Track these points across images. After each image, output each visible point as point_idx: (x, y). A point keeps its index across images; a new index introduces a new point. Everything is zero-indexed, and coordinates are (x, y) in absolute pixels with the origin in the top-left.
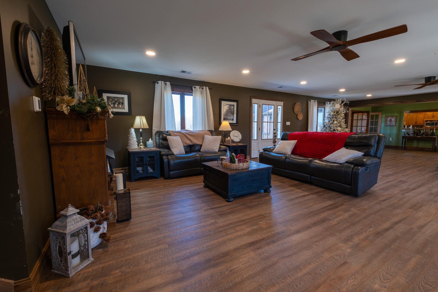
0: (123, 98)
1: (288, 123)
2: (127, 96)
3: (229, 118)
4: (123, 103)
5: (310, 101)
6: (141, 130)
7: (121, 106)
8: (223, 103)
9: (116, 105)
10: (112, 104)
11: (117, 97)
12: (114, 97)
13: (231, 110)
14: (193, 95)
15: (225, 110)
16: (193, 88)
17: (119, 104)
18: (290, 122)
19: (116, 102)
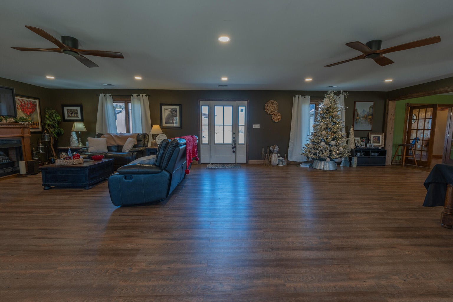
0: (77, 109)
1: (256, 126)
2: (79, 107)
3: (172, 122)
4: (77, 113)
5: (295, 97)
6: (79, 133)
7: (76, 115)
8: (164, 107)
9: (73, 115)
10: (70, 114)
11: (73, 109)
12: (71, 109)
13: (173, 114)
14: (132, 102)
15: (166, 115)
16: (131, 96)
17: (75, 113)
18: (259, 125)
19: (73, 112)
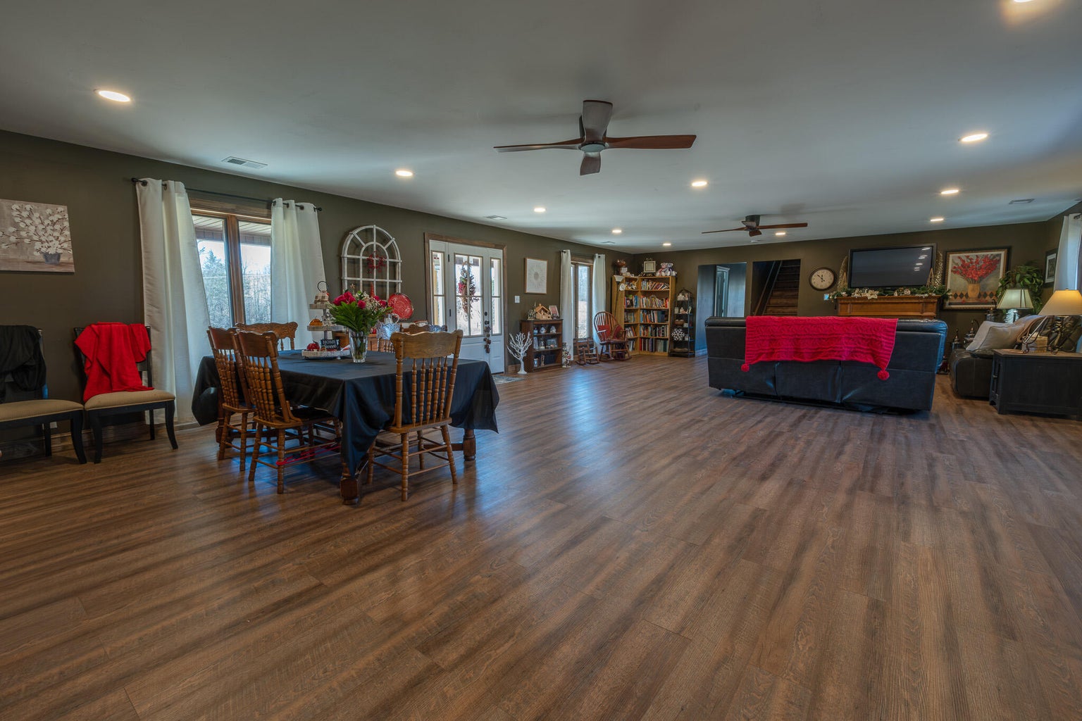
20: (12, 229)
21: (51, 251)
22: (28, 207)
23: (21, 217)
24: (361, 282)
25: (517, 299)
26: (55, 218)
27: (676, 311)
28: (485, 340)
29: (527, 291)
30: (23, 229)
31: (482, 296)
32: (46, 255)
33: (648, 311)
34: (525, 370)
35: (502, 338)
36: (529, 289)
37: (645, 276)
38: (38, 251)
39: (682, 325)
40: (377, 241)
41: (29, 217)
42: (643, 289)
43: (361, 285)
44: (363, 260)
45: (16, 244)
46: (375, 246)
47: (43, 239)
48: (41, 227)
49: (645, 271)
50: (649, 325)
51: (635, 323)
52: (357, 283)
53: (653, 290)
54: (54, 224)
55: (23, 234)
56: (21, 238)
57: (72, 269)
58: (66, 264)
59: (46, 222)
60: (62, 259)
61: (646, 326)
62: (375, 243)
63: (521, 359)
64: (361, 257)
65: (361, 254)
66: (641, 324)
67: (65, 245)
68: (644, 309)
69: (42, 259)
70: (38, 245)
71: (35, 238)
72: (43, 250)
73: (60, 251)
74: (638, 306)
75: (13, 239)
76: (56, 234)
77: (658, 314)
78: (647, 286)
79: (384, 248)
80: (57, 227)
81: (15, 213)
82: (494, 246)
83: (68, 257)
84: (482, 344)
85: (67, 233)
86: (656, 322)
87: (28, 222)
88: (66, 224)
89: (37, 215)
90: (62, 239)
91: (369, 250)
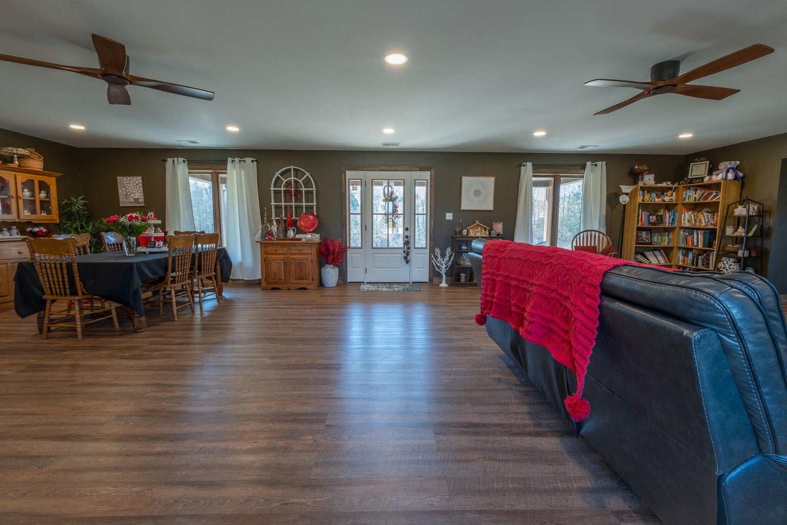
20: (124, 189)
21: (136, 197)
22: (129, 179)
23: (127, 183)
24: (283, 206)
25: (449, 216)
26: (137, 183)
27: (729, 231)
28: (404, 252)
29: (463, 208)
30: (127, 189)
31: (404, 214)
32: (134, 199)
33: (691, 230)
34: (447, 283)
35: (427, 251)
36: (465, 206)
37: (691, 182)
38: (132, 197)
39: (736, 253)
40: (294, 177)
41: (129, 183)
42: (687, 201)
43: (283, 208)
44: (284, 191)
45: (126, 195)
46: (293, 180)
47: (134, 192)
48: (133, 187)
49: (689, 177)
50: (691, 250)
51: (670, 245)
52: (280, 207)
53: (702, 201)
54: (137, 185)
55: (128, 191)
56: (127, 192)
57: (143, 205)
58: (141, 203)
59: (135, 184)
60: (140, 200)
61: (687, 250)
62: (292, 178)
63: (443, 272)
64: (283, 189)
65: (282, 187)
66: (680, 248)
67: (140, 194)
68: (685, 228)
69: (133, 201)
70: (132, 195)
71: (131, 192)
72: (134, 197)
73: (139, 197)
74: (676, 224)
75: (125, 193)
76: (138, 189)
77: (704, 234)
78: (692, 196)
79: (300, 181)
80: (138, 186)
81: (125, 182)
82: (418, 169)
83: (142, 200)
84: (401, 255)
85: (141, 188)
86: (700, 246)
87: (129, 185)
88: (141, 185)
89: (131, 182)
90: (139, 191)
91: (288, 184)
